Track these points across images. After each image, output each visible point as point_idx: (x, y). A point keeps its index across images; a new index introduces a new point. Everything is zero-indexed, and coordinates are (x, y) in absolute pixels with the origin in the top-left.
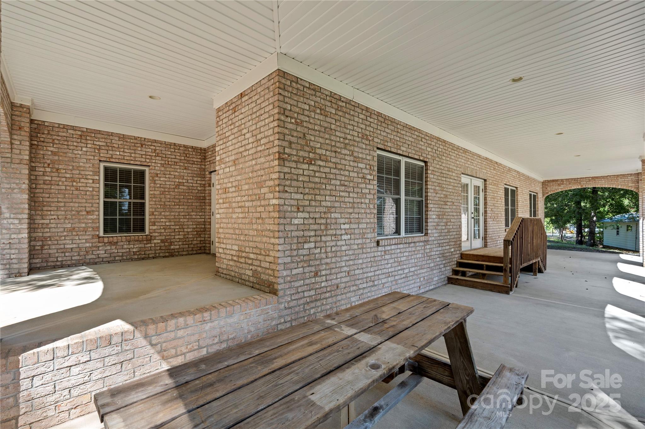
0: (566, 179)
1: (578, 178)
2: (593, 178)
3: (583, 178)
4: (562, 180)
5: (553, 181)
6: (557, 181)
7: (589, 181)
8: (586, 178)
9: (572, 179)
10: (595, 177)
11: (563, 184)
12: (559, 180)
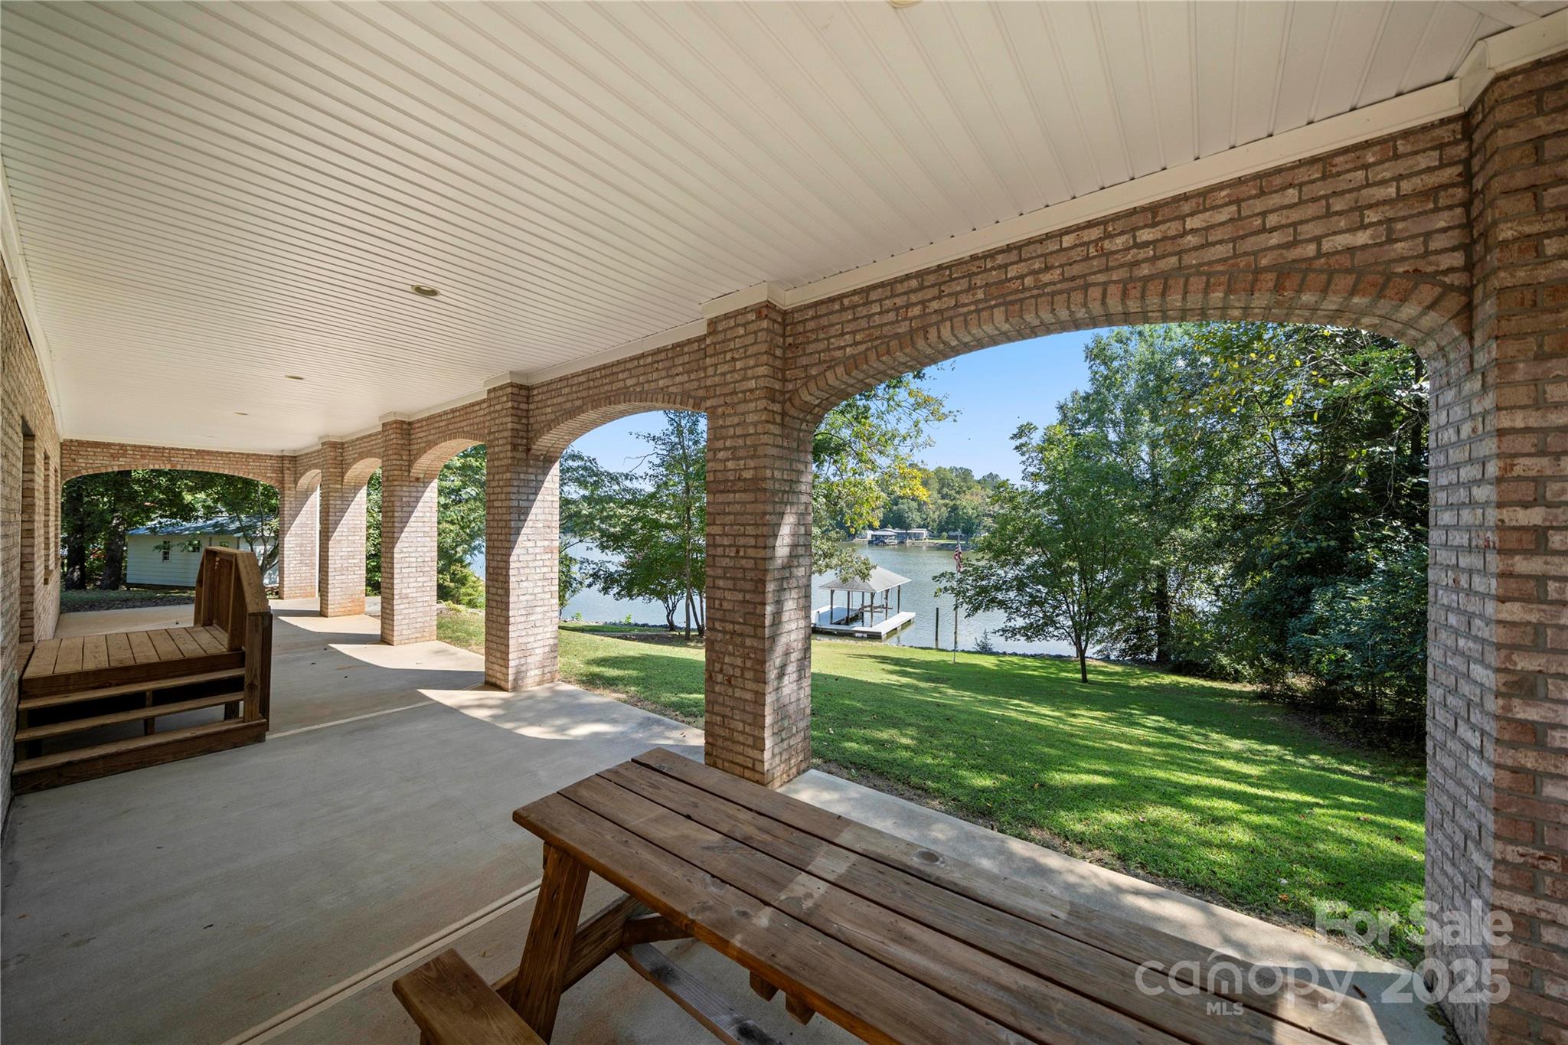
0: (135, 446)
1: (164, 448)
2: (199, 452)
3: (178, 449)
4: (122, 446)
5: (96, 444)
6: (108, 445)
7: (191, 457)
8: (183, 450)
9: (150, 447)
10: (204, 451)
11: (124, 455)
12: (114, 444)
